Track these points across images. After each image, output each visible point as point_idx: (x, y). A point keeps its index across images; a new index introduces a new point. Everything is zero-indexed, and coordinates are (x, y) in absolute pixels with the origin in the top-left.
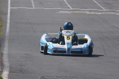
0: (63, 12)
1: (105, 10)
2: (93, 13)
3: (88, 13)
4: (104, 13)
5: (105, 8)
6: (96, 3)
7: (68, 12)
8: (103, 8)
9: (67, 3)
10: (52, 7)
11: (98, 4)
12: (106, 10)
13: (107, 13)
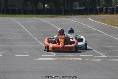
0: (44, 59)
1: (103, 56)
2: (88, 60)
3: (80, 59)
4: (103, 59)
5: (103, 54)
7: (50, 59)
8: (101, 54)
10: (26, 54)
12: (106, 56)
13: (108, 60)
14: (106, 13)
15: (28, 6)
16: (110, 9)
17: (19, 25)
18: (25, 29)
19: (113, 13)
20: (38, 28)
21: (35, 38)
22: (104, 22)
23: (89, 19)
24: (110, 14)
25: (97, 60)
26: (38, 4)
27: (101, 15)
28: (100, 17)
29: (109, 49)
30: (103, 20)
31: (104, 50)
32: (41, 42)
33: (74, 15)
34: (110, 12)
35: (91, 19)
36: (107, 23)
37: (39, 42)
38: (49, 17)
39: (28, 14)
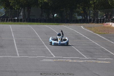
0: (47, 60)
1: (86, 58)
2: (75, 61)
3: (70, 61)
5: (86, 57)
6: (78, 51)
7: (51, 60)
8: (85, 56)
9: (50, 51)
10: (36, 56)
11: (79, 52)
12: (88, 58)
13: (88, 61)
14: (93, 22)
15: (43, 16)
16: (96, 20)
17: (35, 32)
18: (38, 36)
19: (98, 23)
20: (47, 34)
21: (44, 43)
22: (91, 30)
23: (82, 27)
24: (96, 23)
25: (81, 61)
26: (50, 15)
27: (90, 24)
28: (89, 25)
29: (91, 52)
30: (90, 29)
31: (88, 53)
32: (47, 46)
33: (73, 23)
34: (96, 22)
35: (83, 27)
36: (93, 31)
37: (46, 46)
38: (56, 25)
39: (42, 22)
